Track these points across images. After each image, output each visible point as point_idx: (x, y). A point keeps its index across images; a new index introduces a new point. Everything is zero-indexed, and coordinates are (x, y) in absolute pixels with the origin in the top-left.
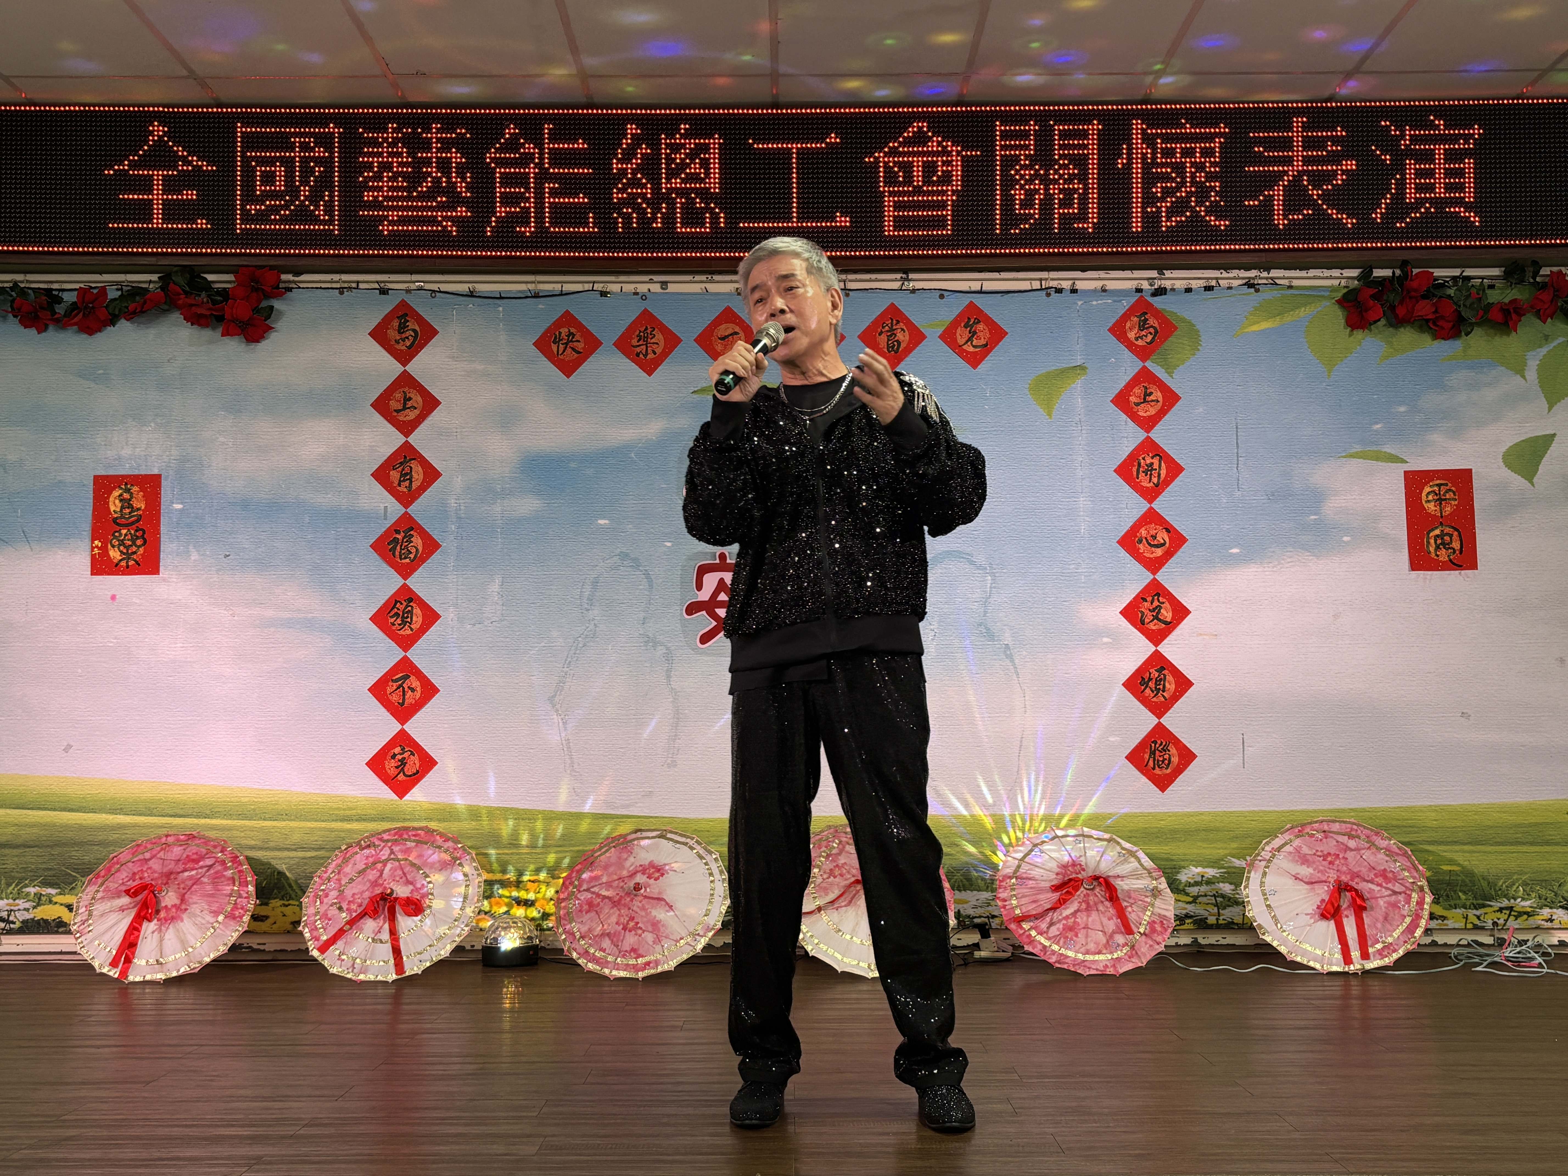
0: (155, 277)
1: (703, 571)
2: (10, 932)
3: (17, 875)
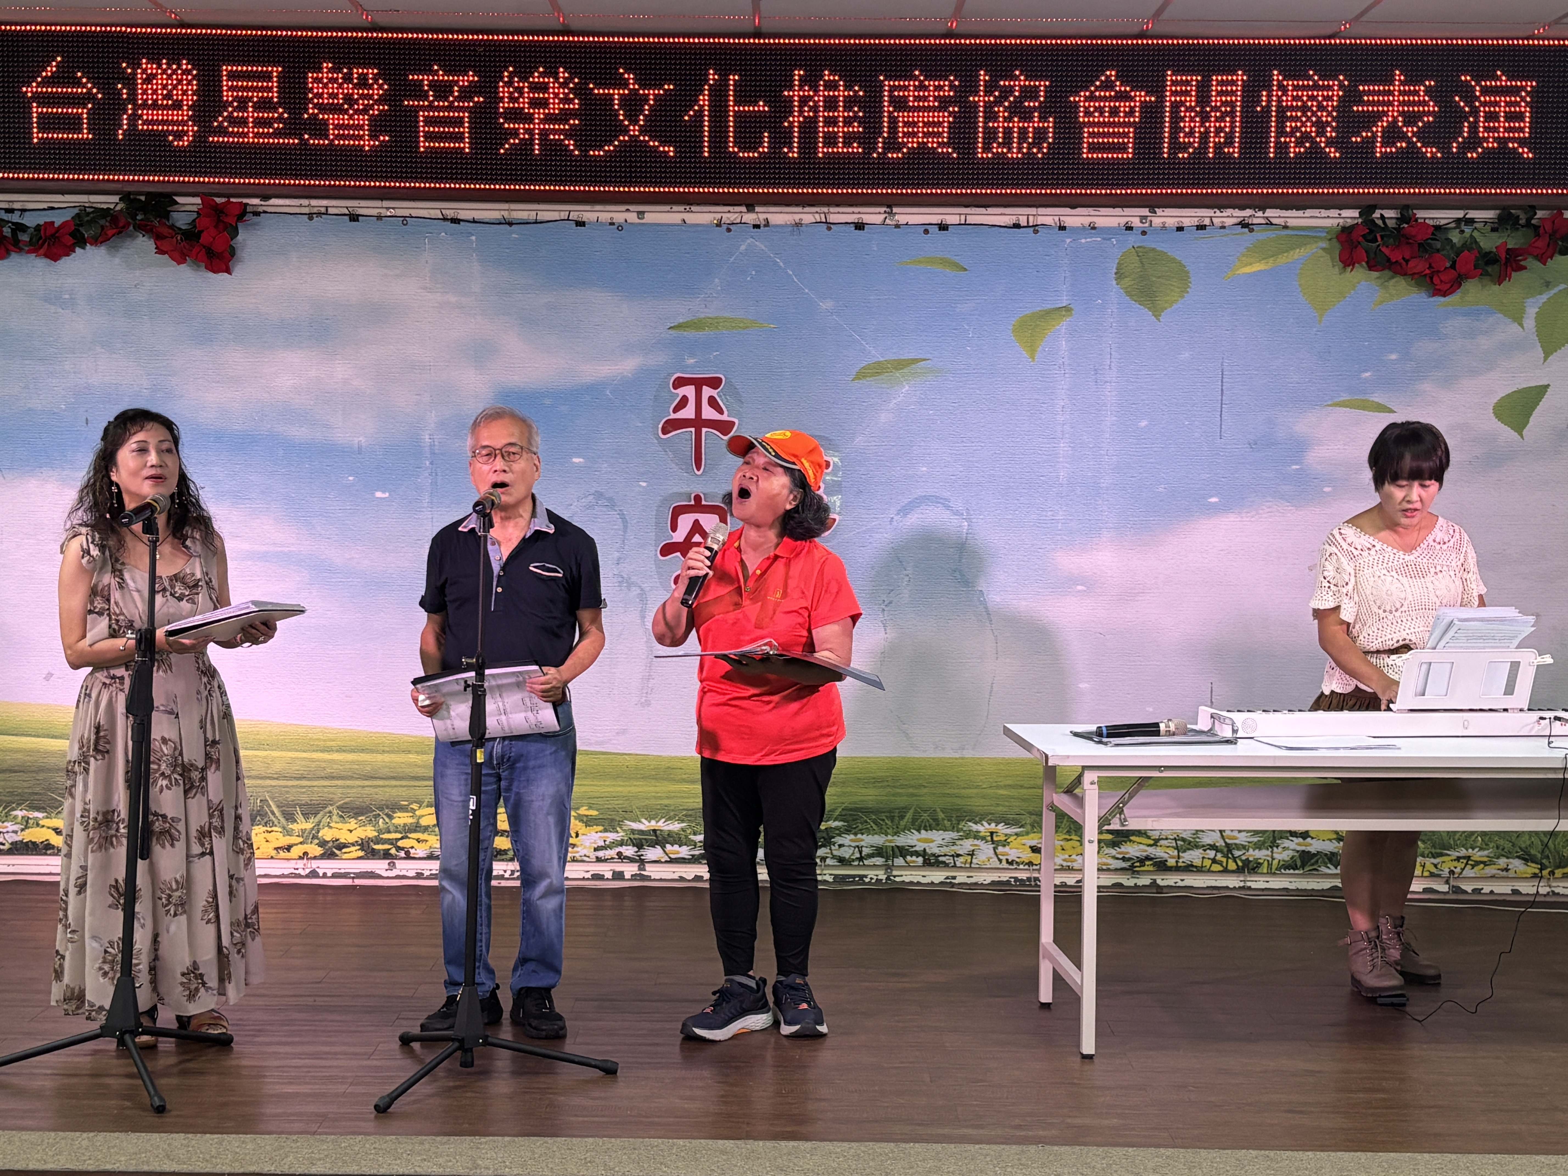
0: (115, 199)
1: (679, 511)
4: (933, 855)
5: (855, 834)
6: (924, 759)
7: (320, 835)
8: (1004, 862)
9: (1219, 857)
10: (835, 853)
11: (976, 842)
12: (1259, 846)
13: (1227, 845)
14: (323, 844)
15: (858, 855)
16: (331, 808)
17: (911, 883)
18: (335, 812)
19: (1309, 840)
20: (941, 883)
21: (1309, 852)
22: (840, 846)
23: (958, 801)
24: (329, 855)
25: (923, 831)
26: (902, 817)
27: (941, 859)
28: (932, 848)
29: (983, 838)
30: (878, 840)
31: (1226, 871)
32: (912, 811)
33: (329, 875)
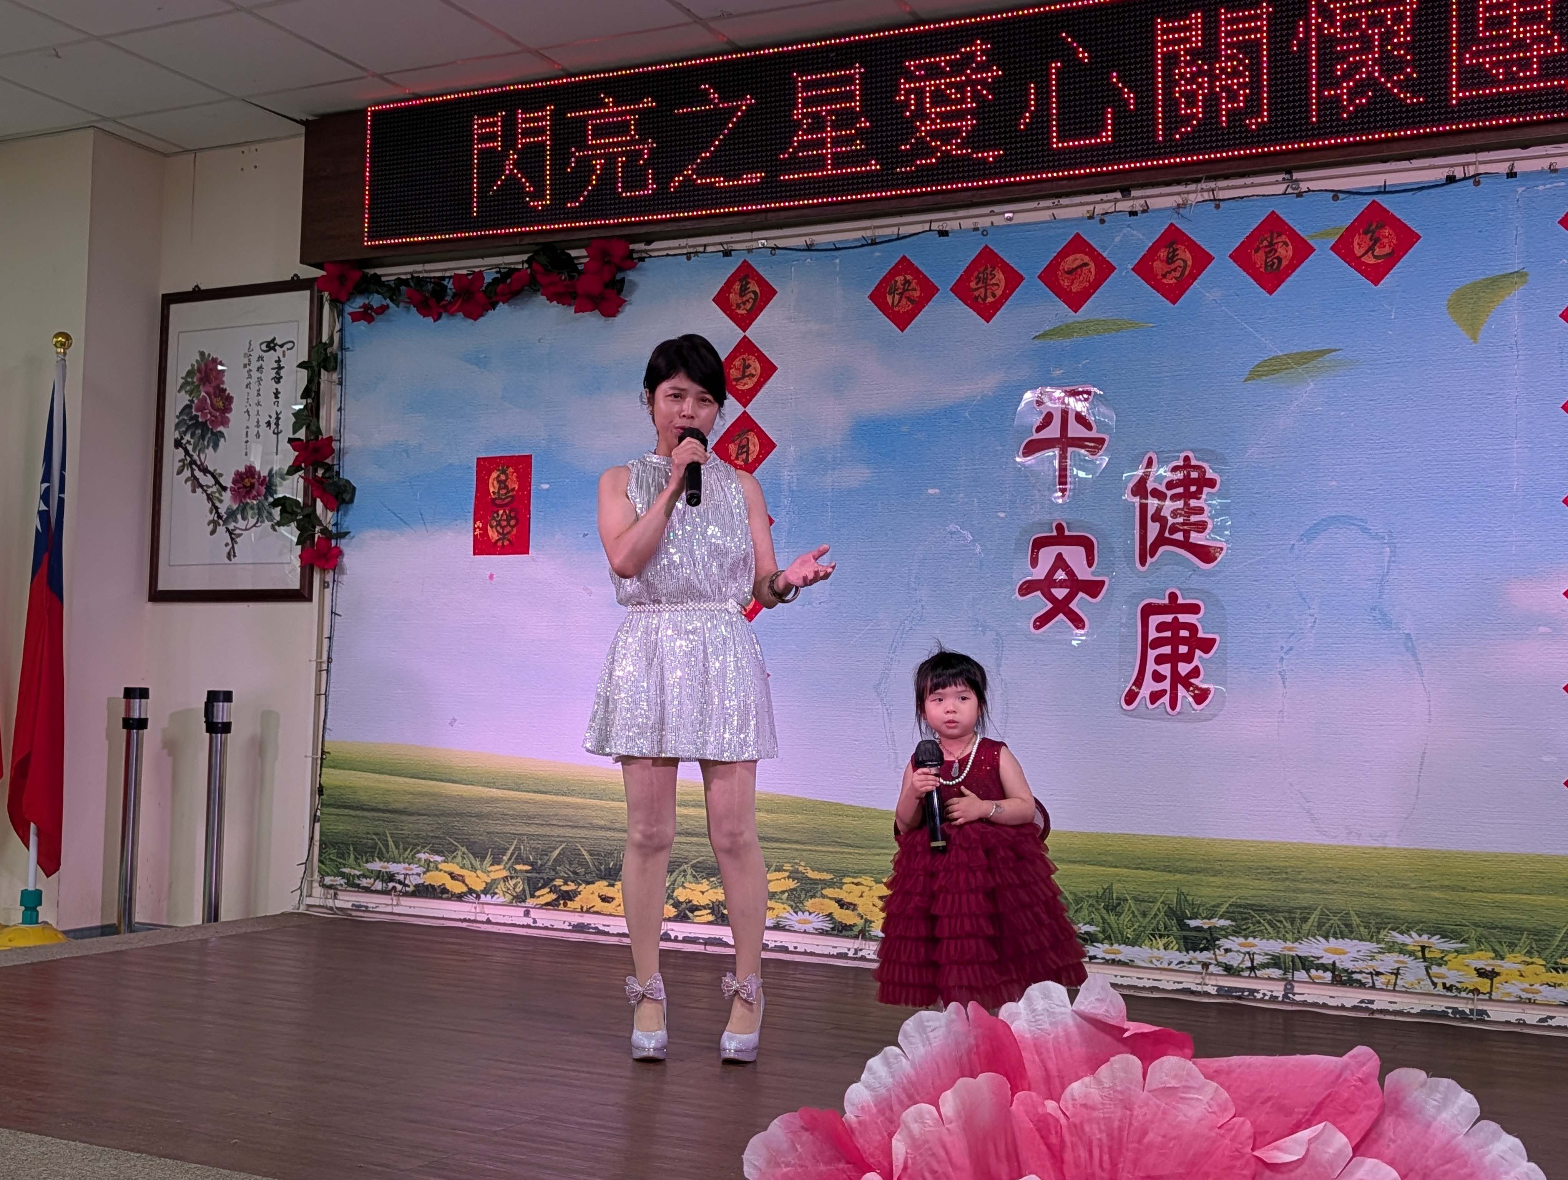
0: (525, 257)
1: (1039, 544)
2: (406, 894)
3: (411, 841)
4: (1346, 971)
5: (1246, 937)
6: (1334, 847)
7: (675, 894)
8: (1440, 987)
10: (1220, 959)
11: (1402, 958)
14: (677, 904)
15: (1249, 964)
16: (685, 866)
17: (1315, 1005)
18: (689, 871)
20: (1354, 1008)
22: (1227, 951)
23: (1379, 903)
24: (682, 918)
25: (1331, 939)
26: (1305, 920)
27: (1355, 976)
28: (1345, 963)
29: (1411, 954)
30: (1276, 946)
32: (1317, 912)
33: (680, 938)
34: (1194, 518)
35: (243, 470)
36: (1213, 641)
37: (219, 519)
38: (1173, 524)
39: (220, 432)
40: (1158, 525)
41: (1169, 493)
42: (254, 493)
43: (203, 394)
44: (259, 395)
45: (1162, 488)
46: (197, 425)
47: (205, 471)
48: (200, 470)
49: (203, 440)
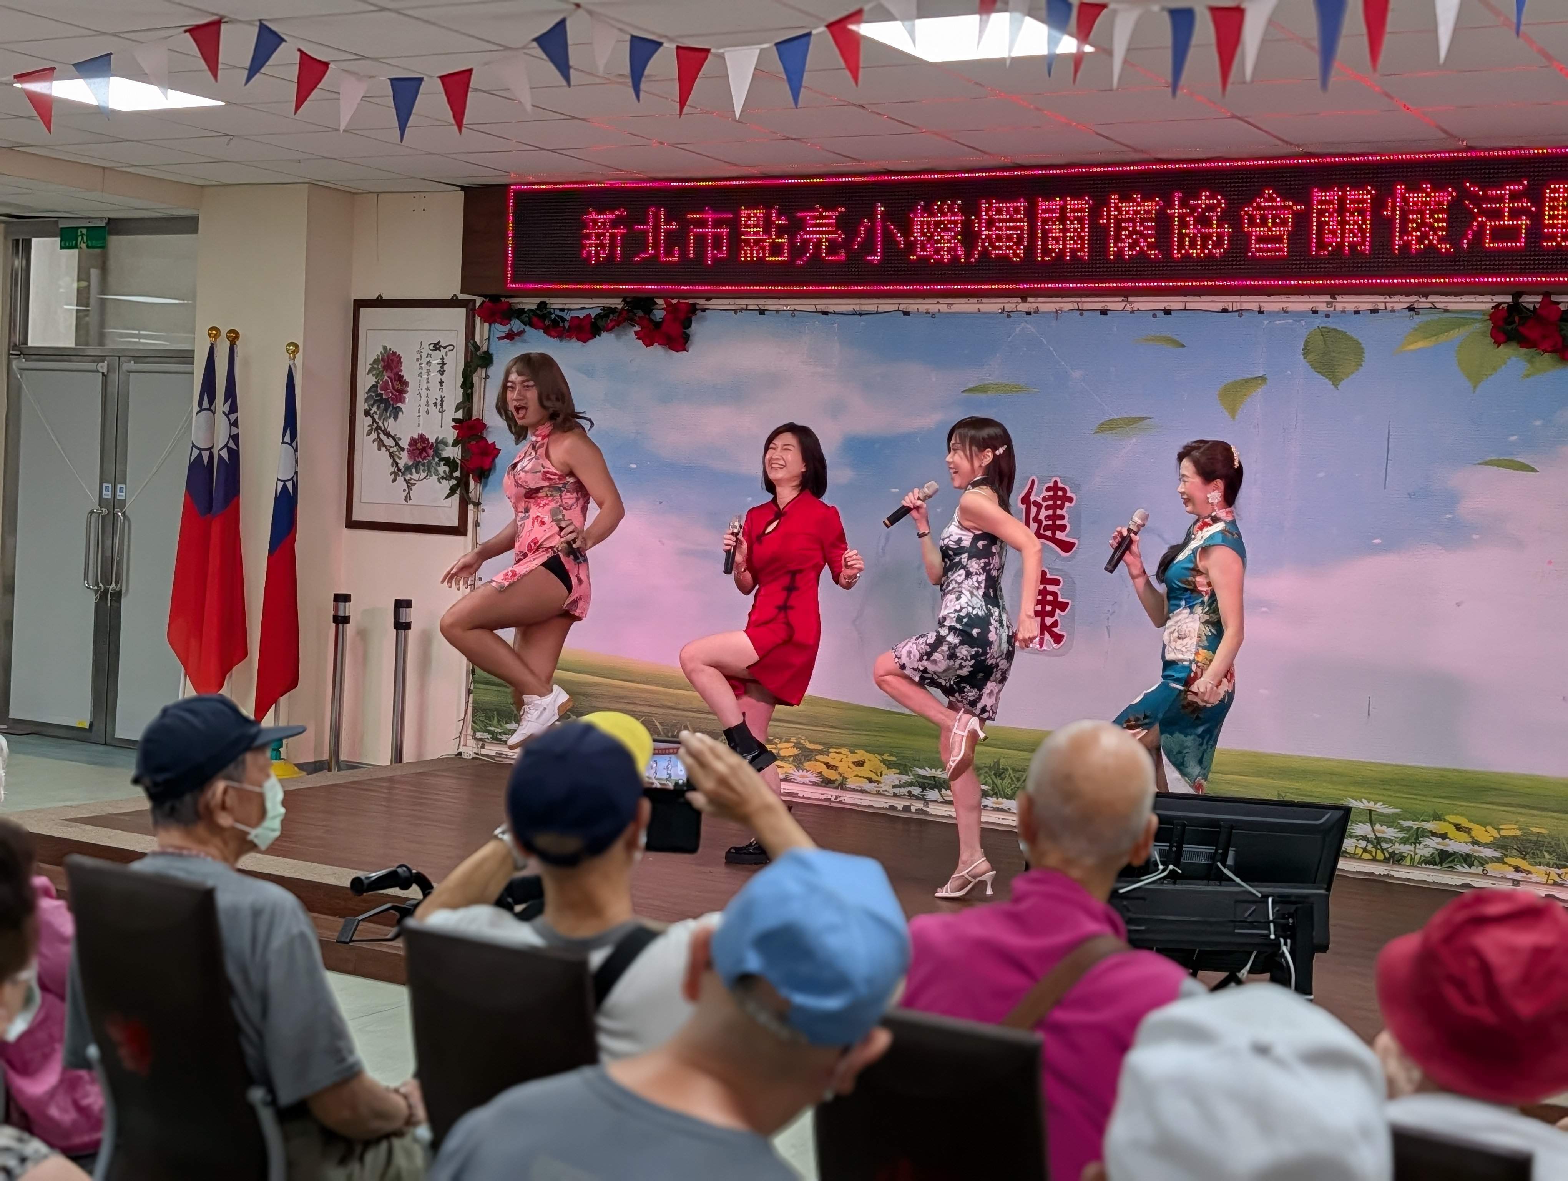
9: (1370, 847)
12: (1404, 841)
13: (1377, 838)
19: (1447, 840)
21: (1447, 851)
31: (1374, 860)
34: (1059, 522)
35: (417, 437)
36: (1067, 604)
37: (398, 472)
38: (1046, 525)
39: (399, 407)
40: (1036, 525)
41: (1044, 504)
42: (424, 454)
43: (386, 378)
44: (428, 382)
45: (1040, 500)
46: (381, 400)
47: (388, 435)
48: (384, 434)
49: (387, 412)
